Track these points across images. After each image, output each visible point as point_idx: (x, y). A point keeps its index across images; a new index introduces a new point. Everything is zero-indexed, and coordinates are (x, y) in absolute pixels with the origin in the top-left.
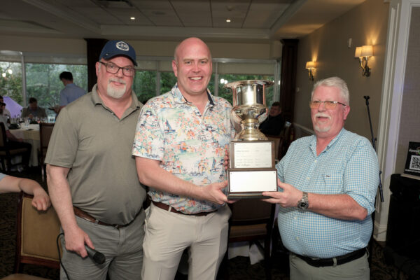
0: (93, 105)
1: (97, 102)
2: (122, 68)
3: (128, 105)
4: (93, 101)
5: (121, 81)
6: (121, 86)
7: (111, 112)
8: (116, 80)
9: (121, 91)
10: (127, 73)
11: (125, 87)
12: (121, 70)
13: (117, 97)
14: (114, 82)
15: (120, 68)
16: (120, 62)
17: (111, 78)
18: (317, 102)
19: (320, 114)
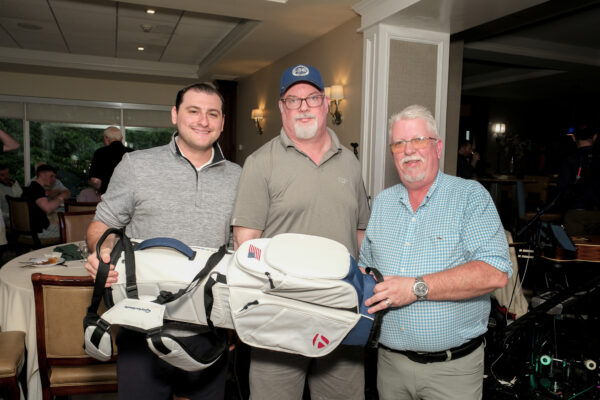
0: (283, 149)
1: (288, 144)
2: (306, 99)
3: (326, 147)
4: (283, 144)
5: (308, 115)
6: (311, 122)
7: (306, 156)
8: (302, 116)
9: (312, 128)
10: (312, 102)
11: (316, 123)
12: (304, 102)
13: (309, 137)
14: (300, 119)
15: (302, 100)
16: (302, 91)
17: (296, 115)
18: (400, 143)
19: (408, 158)
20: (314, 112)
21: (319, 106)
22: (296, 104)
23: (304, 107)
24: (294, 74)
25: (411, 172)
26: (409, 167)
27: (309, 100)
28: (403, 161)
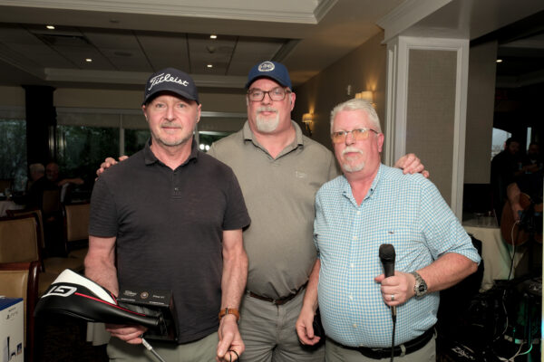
2: (268, 92)
5: (270, 108)
6: (272, 115)
7: (263, 150)
8: (264, 109)
9: (273, 122)
10: (276, 97)
11: (278, 116)
12: (267, 95)
13: (270, 131)
14: (262, 112)
15: (265, 93)
16: (267, 85)
17: (257, 107)
18: (341, 133)
19: (348, 149)
20: (277, 106)
21: (282, 100)
22: (260, 97)
23: (266, 101)
24: (260, 70)
25: (350, 162)
26: (349, 158)
27: (271, 94)
28: (344, 151)
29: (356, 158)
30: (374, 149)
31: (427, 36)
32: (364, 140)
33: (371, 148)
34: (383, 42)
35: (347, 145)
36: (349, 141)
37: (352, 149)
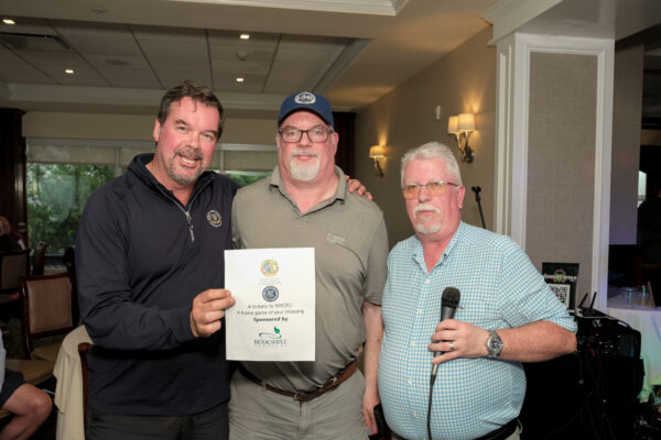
2: (307, 132)
5: (308, 151)
6: (311, 160)
8: (301, 152)
9: (312, 169)
10: (316, 137)
11: (318, 162)
12: (305, 134)
13: (306, 180)
14: (298, 156)
15: (302, 132)
16: (304, 121)
17: (293, 150)
18: (414, 187)
19: (422, 207)
20: (317, 149)
21: (323, 142)
22: (295, 137)
23: (304, 142)
24: (297, 101)
25: (423, 222)
26: (423, 217)
27: (310, 134)
28: (416, 209)
29: (431, 218)
30: (453, 206)
31: (557, 34)
32: (441, 195)
33: (449, 204)
34: (490, 43)
35: (420, 202)
36: (423, 198)
37: (427, 207)
